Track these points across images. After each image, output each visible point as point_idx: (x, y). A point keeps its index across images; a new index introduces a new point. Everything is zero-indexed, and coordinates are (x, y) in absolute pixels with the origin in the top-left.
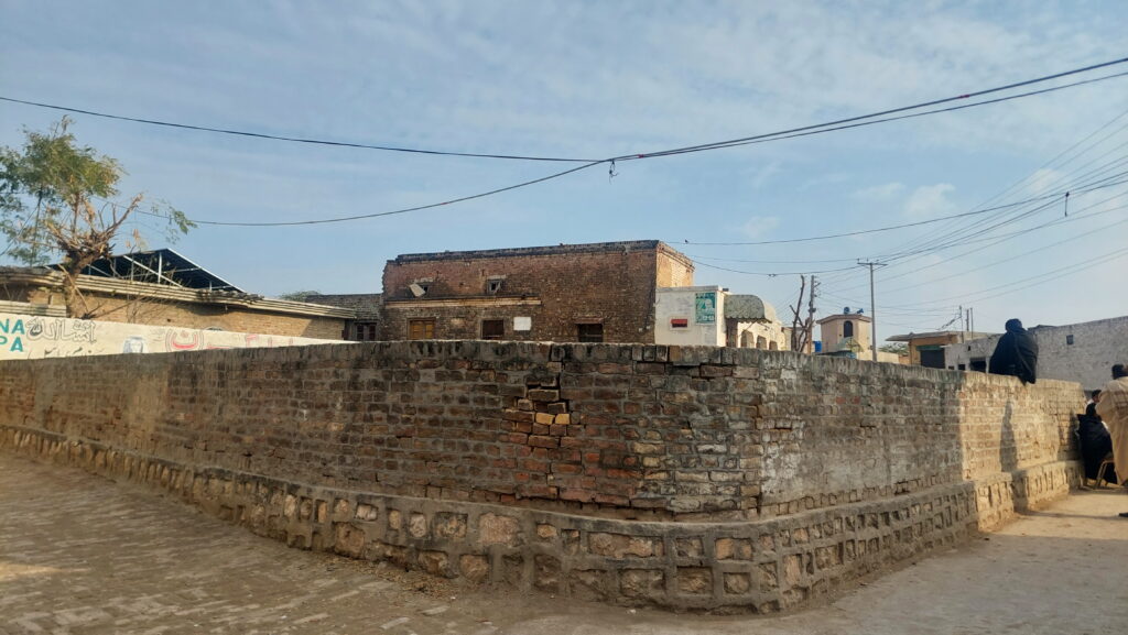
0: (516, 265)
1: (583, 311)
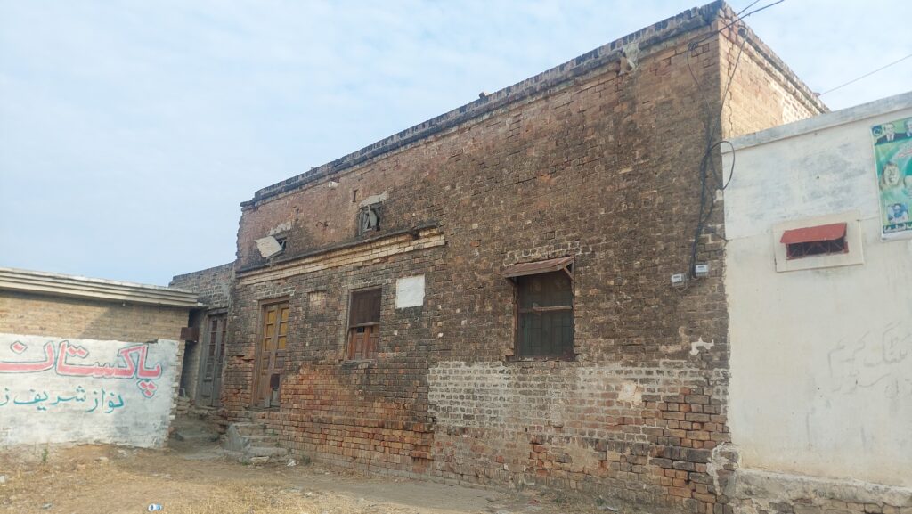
0: (403, 165)
1: (526, 245)
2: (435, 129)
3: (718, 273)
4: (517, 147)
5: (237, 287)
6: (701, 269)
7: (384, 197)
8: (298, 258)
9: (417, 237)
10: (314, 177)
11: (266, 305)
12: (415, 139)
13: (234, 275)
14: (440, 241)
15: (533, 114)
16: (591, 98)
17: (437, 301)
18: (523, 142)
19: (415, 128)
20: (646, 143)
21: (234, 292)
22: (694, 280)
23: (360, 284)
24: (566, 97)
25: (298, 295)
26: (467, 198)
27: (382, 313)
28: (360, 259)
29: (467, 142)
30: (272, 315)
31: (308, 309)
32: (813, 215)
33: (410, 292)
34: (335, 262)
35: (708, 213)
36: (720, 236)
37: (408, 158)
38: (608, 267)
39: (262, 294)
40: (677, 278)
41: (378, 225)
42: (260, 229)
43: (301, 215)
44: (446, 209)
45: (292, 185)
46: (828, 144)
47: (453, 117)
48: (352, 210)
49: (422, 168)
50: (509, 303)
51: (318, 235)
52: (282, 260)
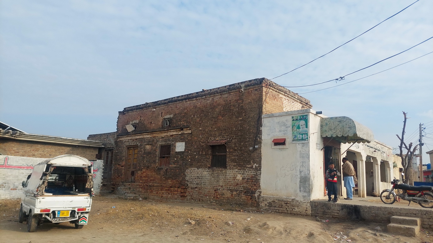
0: (178, 107)
1: (215, 136)
2: (188, 97)
3: (260, 148)
4: (213, 107)
5: (117, 141)
6: (256, 147)
7: (172, 116)
8: (141, 133)
9: (182, 129)
10: (147, 106)
11: (129, 148)
12: (182, 100)
13: (116, 137)
14: (190, 132)
15: (217, 98)
16: (232, 97)
17: (188, 150)
18: (214, 106)
19: (182, 96)
20: (245, 112)
21: (116, 142)
22: (255, 149)
23: (163, 143)
24: (226, 95)
25: (141, 145)
26: (198, 120)
27: (171, 153)
28: (164, 135)
29: (199, 103)
30: (131, 151)
31: (145, 150)
32: (279, 135)
33: (180, 147)
34: (154, 135)
35: (259, 133)
36: (261, 139)
37: (180, 105)
38: (235, 144)
39: (127, 144)
40: (251, 148)
41: (170, 125)
42: (126, 121)
43: (142, 118)
44: (192, 122)
45: (138, 108)
46: (283, 119)
47: (194, 95)
48: (161, 119)
49: (185, 109)
50: (210, 152)
51: (149, 126)
52: (135, 133)
